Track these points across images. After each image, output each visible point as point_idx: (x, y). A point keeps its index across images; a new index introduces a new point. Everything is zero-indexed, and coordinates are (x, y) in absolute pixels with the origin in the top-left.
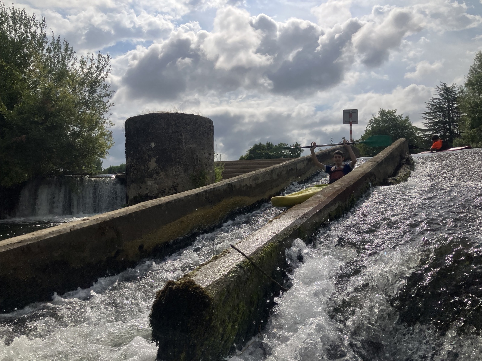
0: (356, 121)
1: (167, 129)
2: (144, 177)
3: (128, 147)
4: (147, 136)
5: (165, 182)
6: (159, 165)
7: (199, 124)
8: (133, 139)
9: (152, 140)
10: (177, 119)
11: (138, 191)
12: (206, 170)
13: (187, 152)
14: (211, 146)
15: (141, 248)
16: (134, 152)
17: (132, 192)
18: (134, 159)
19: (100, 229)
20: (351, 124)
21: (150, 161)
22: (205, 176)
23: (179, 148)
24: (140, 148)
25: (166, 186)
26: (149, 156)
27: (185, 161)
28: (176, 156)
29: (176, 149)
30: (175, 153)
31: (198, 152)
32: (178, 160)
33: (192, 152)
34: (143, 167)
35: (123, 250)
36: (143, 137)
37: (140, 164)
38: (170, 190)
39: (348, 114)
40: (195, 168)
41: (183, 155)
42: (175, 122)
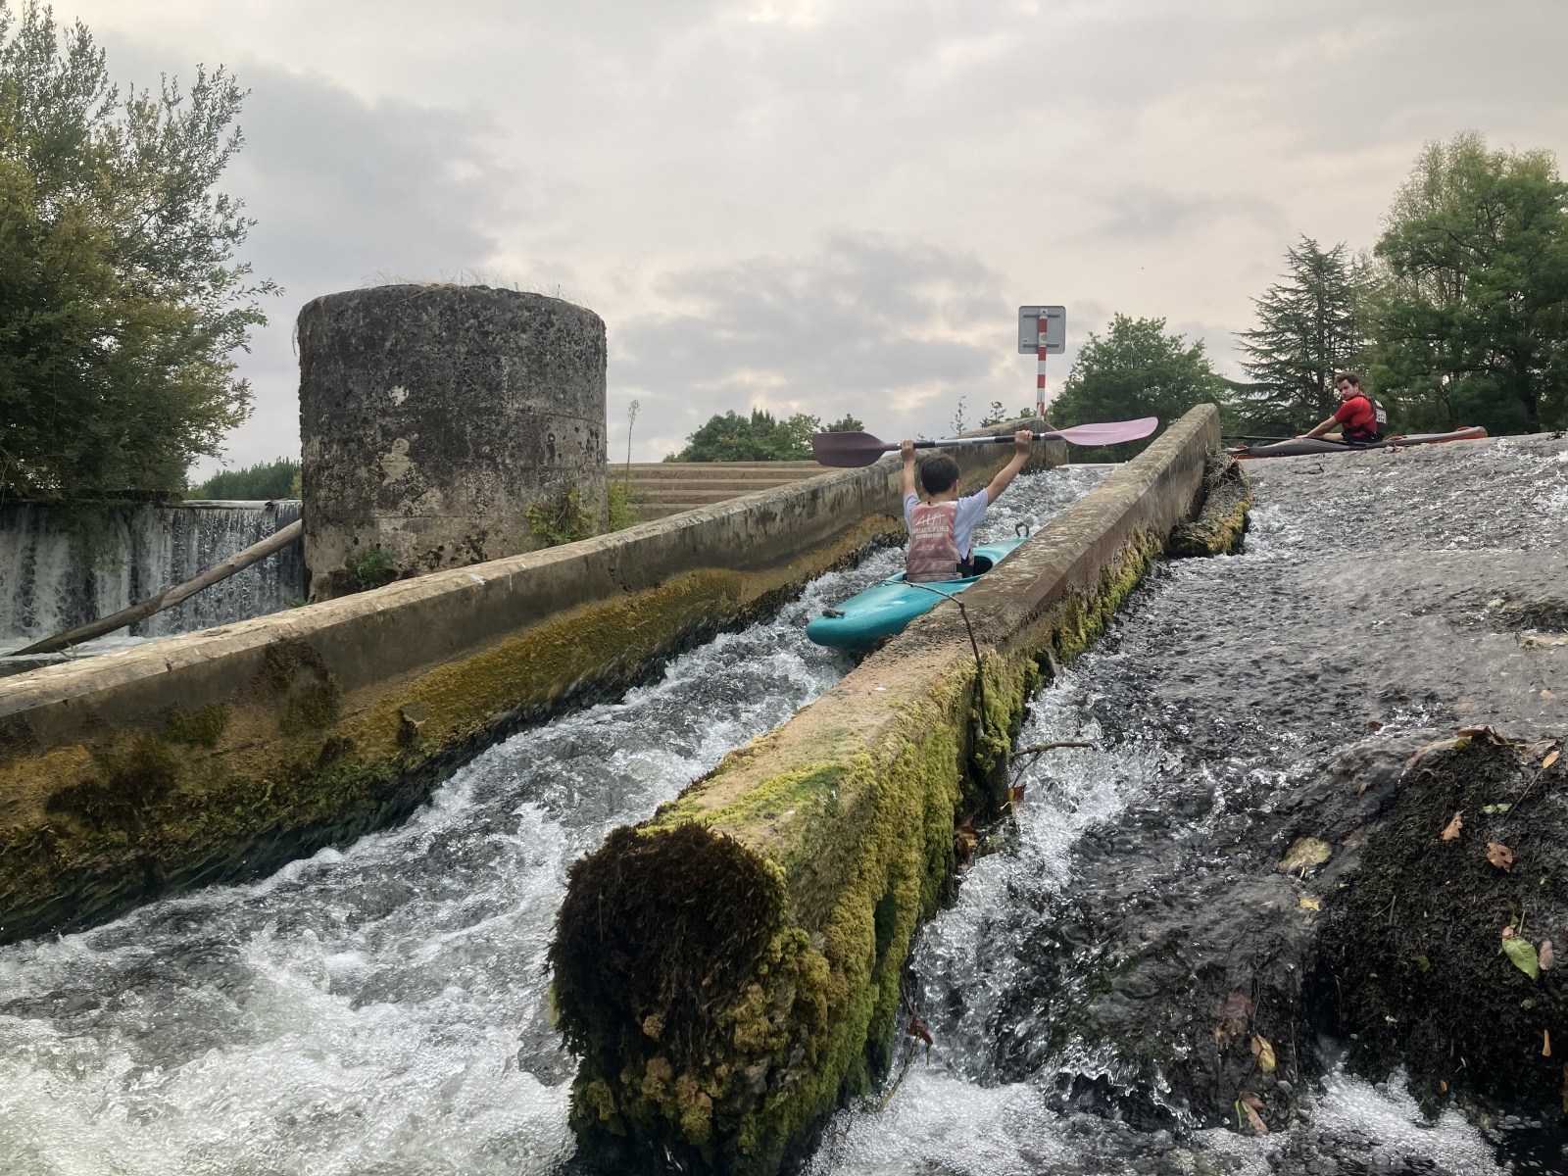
0: (1057, 346)
1: (448, 342)
2: (368, 503)
3: (311, 400)
4: (378, 364)
5: (441, 525)
6: (421, 464)
7: (559, 330)
8: (327, 373)
9: (396, 379)
10: (485, 308)
11: (348, 551)
12: (583, 487)
13: (516, 423)
14: (597, 406)
15: (406, 735)
16: (333, 417)
17: (324, 560)
18: (331, 441)
19: (270, 666)
20: (1042, 354)
21: (390, 451)
22: (576, 508)
23: (490, 411)
24: (352, 406)
25: (444, 538)
26: (386, 432)
27: (512, 456)
28: (480, 436)
29: (478, 412)
30: (478, 427)
31: (554, 425)
32: (486, 449)
33: (536, 424)
34: (363, 472)
35: (347, 742)
36: (364, 366)
37: (352, 459)
38: (458, 550)
39: (1033, 323)
40: (543, 480)
41: (504, 433)
42: (476, 317)
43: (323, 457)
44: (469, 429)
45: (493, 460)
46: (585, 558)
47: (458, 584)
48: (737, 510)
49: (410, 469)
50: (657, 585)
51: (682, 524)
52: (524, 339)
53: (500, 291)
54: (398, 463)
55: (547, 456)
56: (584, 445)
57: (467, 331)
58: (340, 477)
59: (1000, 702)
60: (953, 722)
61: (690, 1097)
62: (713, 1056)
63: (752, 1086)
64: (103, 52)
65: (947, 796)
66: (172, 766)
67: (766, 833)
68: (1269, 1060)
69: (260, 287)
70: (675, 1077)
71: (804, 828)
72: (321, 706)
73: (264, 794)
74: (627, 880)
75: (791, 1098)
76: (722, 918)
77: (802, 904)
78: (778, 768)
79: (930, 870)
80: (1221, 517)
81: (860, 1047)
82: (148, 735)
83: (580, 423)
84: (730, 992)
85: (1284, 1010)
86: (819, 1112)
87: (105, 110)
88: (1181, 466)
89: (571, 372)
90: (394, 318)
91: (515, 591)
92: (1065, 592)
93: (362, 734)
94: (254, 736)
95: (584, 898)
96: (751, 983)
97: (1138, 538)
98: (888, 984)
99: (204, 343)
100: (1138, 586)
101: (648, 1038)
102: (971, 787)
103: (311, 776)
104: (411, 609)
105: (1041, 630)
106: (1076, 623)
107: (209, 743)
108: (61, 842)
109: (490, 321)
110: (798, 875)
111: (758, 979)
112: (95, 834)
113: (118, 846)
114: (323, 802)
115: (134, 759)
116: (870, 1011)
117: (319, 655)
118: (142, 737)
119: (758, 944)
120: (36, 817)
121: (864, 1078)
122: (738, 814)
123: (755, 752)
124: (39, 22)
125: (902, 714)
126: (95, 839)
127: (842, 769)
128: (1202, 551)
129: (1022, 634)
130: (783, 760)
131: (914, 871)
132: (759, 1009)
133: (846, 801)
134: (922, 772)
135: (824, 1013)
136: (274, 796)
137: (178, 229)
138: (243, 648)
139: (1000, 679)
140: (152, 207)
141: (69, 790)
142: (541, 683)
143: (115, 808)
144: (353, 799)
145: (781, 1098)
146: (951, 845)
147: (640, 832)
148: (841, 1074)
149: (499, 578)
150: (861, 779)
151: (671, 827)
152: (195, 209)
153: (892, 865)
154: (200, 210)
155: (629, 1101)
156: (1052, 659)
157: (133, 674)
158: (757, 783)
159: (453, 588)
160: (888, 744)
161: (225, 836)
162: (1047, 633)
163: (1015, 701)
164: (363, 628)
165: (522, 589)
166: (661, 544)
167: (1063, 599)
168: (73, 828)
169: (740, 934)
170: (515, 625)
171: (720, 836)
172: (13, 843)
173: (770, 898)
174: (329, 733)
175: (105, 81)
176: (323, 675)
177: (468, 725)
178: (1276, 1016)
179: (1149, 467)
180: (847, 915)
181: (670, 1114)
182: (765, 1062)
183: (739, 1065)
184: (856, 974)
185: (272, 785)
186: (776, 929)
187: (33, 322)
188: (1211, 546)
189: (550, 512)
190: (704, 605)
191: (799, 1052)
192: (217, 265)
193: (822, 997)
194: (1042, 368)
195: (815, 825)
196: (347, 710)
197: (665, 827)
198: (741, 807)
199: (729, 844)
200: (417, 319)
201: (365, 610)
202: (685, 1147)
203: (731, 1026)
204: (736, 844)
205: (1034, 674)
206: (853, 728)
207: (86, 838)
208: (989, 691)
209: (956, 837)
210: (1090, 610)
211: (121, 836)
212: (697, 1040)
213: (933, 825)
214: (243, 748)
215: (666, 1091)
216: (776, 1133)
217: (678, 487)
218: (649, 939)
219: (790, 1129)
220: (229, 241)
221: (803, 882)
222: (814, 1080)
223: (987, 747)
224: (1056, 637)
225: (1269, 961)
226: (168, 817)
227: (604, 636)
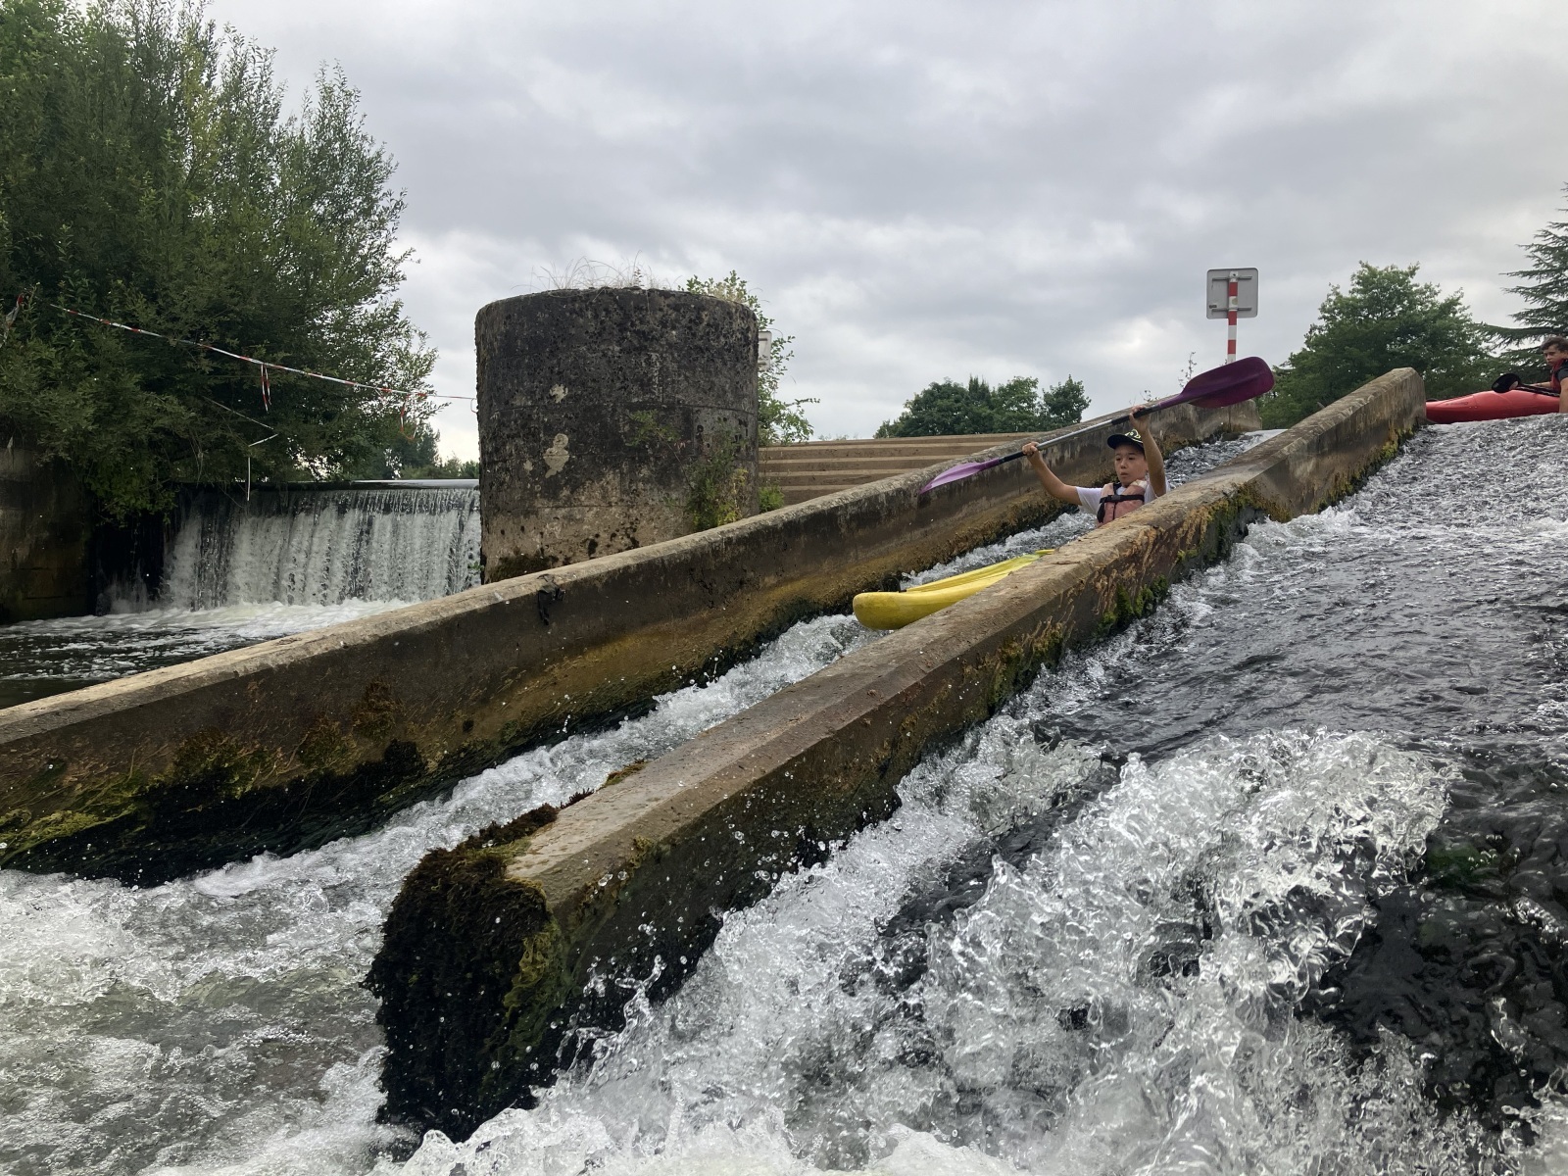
0: (1249, 310)
1: (603, 341)
2: (533, 494)
3: (485, 398)
4: (540, 364)
5: (598, 514)
6: (579, 457)
7: (708, 325)
10: (637, 308)
13: (666, 416)
14: (747, 396)
16: (503, 415)
18: (501, 437)
20: (1232, 319)
21: (551, 446)
23: (642, 405)
24: (518, 403)
25: (600, 526)
26: (548, 428)
27: (662, 447)
29: (632, 407)
30: (631, 421)
31: (702, 417)
33: (685, 416)
34: (528, 466)
36: (529, 367)
37: (519, 454)
38: (613, 537)
39: (1223, 288)
44: (622, 423)
49: (569, 462)
52: (674, 336)
54: (558, 454)
55: (696, 446)
56: (733, 435)
57: (621, 330)
58: (508, 470)
89: (719, 365)
90: (554, 321)
194: (1232, 333)
200: (575, 321)
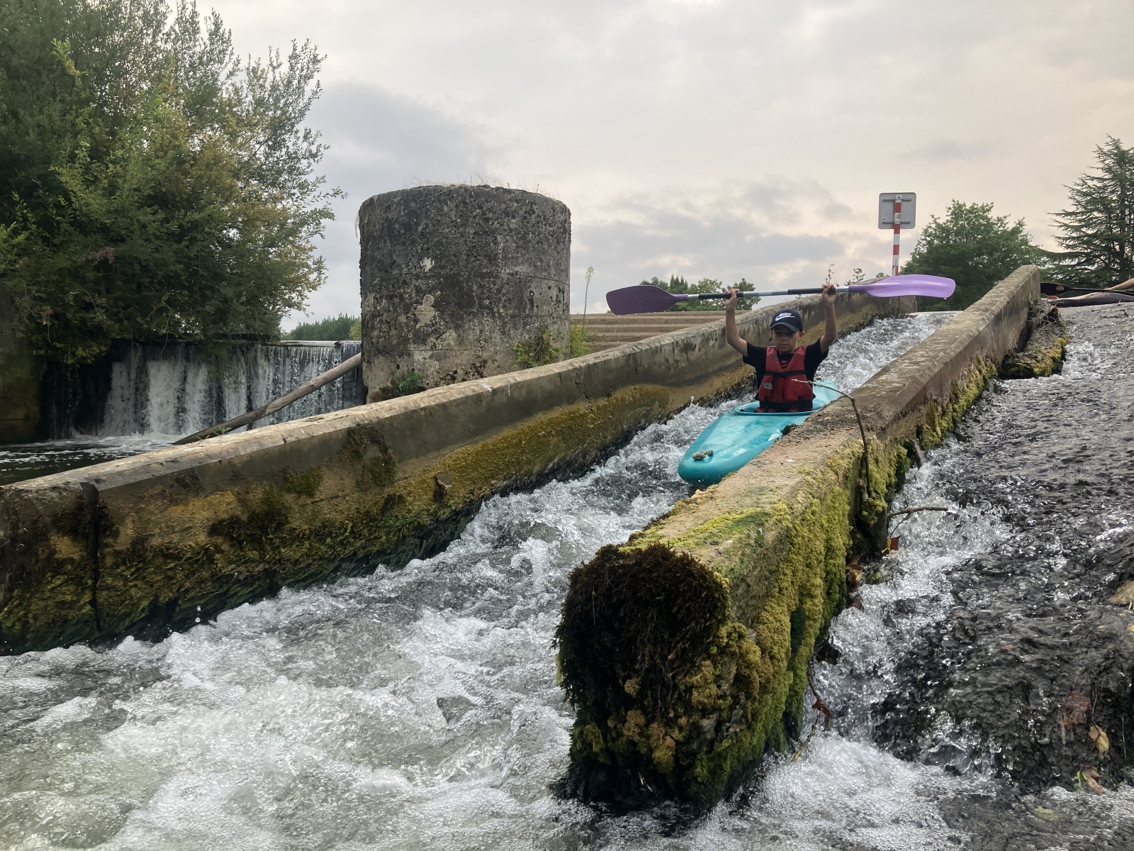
0: (908, 223)
1: (462, 226)
2: (406, 340)
3: (368, 268)
4: (413, 242)
5: (456, 356)
6: (442, 312)
7: (538, 216)
8: (379, 249)
9: (426, 253)
10: (487, 201)
11: (392, 373)
12: (553, 329)
13: (507, 283)
14: (564, 271)
15: (439, 494)
16: (382, 280)
17: (376, 378)
18: (381, 297)
19: (350, 443)
20: (897, 229)
21: (421, 304)
22: (548, 344)
23: (490, 275)
24: (395, 272)
25: (457, 365)
26: (418, 290)
27: (504, 307)
28: (482, 293)
29: (482, 276)
30: (481, 286)
31: (534, 284)
32: (487, 302)
33: (521, 284)
34: (403, 319)
35: (400, 497)
36: (404, 244)
37: (395, 310)
38: (467, 373)
39: (890, 206)
40: (525, 324)
41: (499, 291)
42: (481, 207)
43: (376, 308)
44: (475, 288)
45: (492, 310)
46: (560, 374)
47: (474, 391)
48: (667, 342)
49: (435, 317)
50: (609, 395)
51: (628, 351)
52: (514, 223)
53: (498, 189)
54: (426, 312)
55: (529, 307)
56: (554, 299)
57: (475, 217)
58: (387, 322)
59: (881, 474)
60: (846, 487)
61: (659, 739)
62: (675, 711)
63: (705, 733)
64: (230, 33)
65: (841, 541)
66: (286, 508)
67: (713, 554)
68: (1104, 743)
69: (332, 193)
70: (648, 724)
71: (740, 553)
72: (382, 473)
73: (345, 531)
74: (612, 582)
75: (733, 744)
76: (683, 612)
77: (740, 607)
78: (717, 512)
79: (828, 594)
80: (1043, 348)
81: (780, 715)
82: (271, 487)
83: (552, 283)
84: (688, 665)
85: (1116, 705)
86: (751, 758)
87: (232, 74)
88: (1011, 310)
89: (546, 247)
90: (424, 210)
91: (512, 397)
92: (926, 398)
93: (410, 492)
94: (339, 490)
95: (581, 594)
96: (704, 659)
97: (979, 362)
98: (799, 672)
99: (294, 232)
100: (979, 398)
101: (628, 695)
102: (859, 536)
103: (377, 520)
104: (443, 406)
105: (907, 426)
106: (934, 422)
107: (311, 495)
108: (218, 556)
109: (490, 210)
110: (737, 586)
111: (709, 657)
112: (238, 551)
113: (253, 561)
114: (384, 538)
115: (263, 502)
116: (787, 690)
117: (382, 437)
118: (267, 488)
119: (709, 632)
120: (202, 538)
121: (782, 738)
122: (690, 541)
123: (699, 501)
124: (188, 13)
125: (809, 478)
126: (238, 556)
127: (766, 514)
128: (1028, 373)
129: (895, 426)
130: (720, 506)
131: (818, 592)
132: (710, 678)
133: (770, 537)
134: (824, 522)
135: (757, 685)
136: (352, 532)
137: (278, 154)
138: (332, 430)
139: (880, 458)
140: (262, 139)
141: (222, 521)
142: (528, 462)
143: (251, 535)
144: (404, 537)
145: (726, 743)
146: (844, 576)
147: (621, 549)
148: (766, 733)
149: (501, 387)
150: (780, 522)
151: (644, 547)
152: (290, 140)
153: (802, 587)
154: (293, 140)
155: (614, 740)
156: (917, 447)
157: (261, 445)
158: (702, 521)
159: (470, 393)
160: (799, 498)
161: (321, 558)
162: (913, 428)
163: (889, 476)
164: (411, 419)
165: (516, 395)
166: (613, 366)
167: (924, 403)
168: (225, 547)
169: (697, 624)
170: (512, 420)
171: (679, 555)
172: (189, 555)
173: (719, 599)
174: (388, 491)
175: (232, 54)
176: (384, 450)
177: (480, 489)
178: (1111, 711)
179: (987, 310)
180: (771, 618)
181: (644, 750)
182: (714, 716)
183: (695, 717)
184: (779, 661)
185: (350, 525)
186: (722, 622)
187: (186, 220)
188: (1036, 370)
189: (530, 347)
190: (642, 411)
191: (738, 712)
192: (303, 178)
193: (755, 674)
194: (897, 239)
195: (748, 551)
196: (400, 475)
197: (638, 547)
198: (692, 537)
199: (687, 559)
200: (440, 210)
201: (412, 407)
202: (655, 775)
203: (689, 689)
204: (693, 560)
205: (904, 457)
206: (772, 486)
207: (233, 554)
208: (872, 467)
209: (847, 571)
210: (944, 413)
211: (254, 554)
212: (664, 699)
213: (831, 561)
214: (332, 498)
215: (641, 734)
216: (722, 769)
217: (619, 330)
218: (629, 624)
219: (731, 767)
220: (311, 160)
221: (740, 591)
222: (748, 735)
223: (871, 507)
224: (919, 432)
225: (1105, 669)
226: (284, 543)
227: (570, 430)
